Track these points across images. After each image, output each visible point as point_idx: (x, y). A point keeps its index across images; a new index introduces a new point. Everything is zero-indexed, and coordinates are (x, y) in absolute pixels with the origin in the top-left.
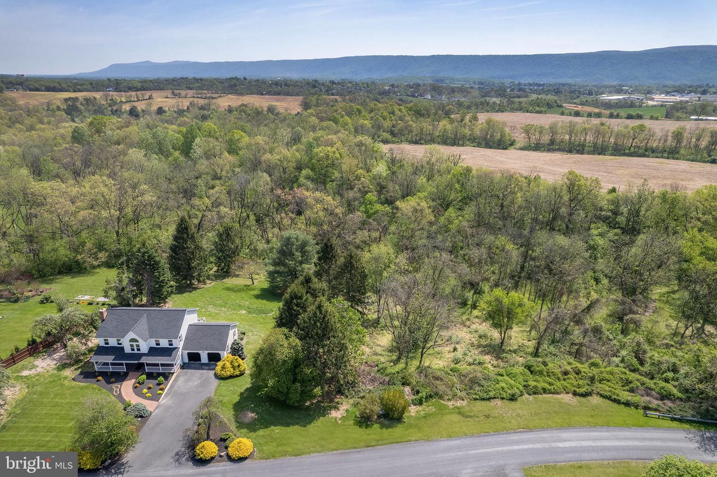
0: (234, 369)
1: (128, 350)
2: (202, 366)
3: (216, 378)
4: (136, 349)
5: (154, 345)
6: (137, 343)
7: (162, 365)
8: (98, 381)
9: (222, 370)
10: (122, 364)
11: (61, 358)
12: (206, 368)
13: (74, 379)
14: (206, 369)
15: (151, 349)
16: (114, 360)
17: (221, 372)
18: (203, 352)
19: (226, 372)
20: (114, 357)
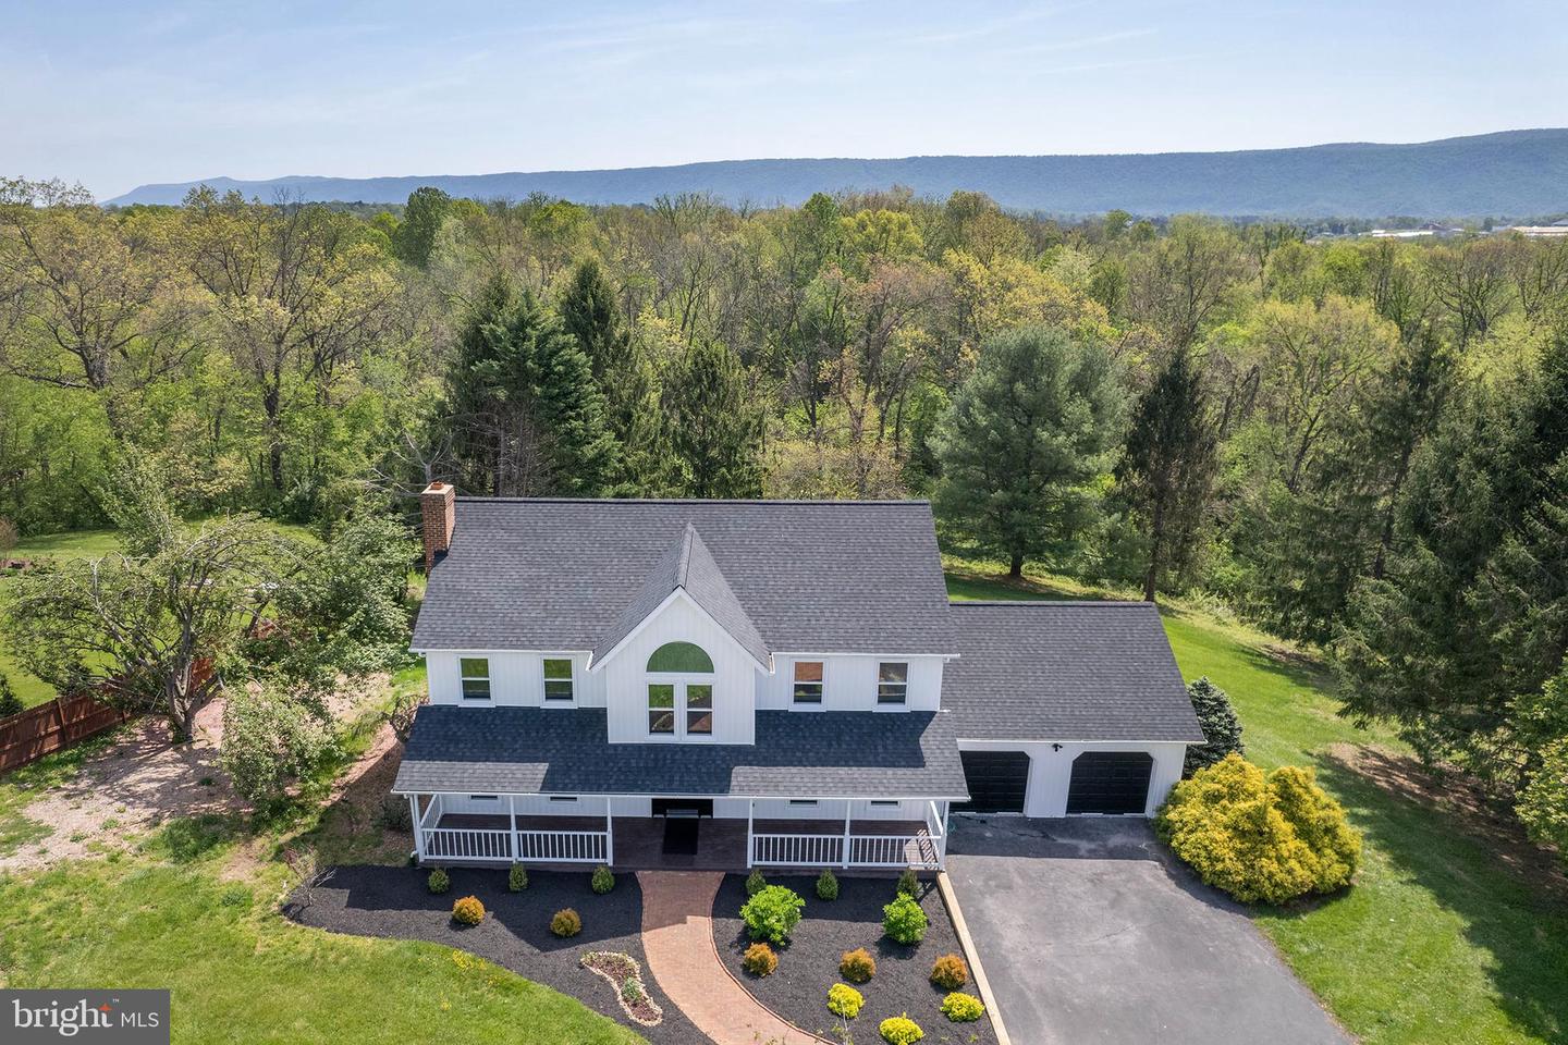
1: (628, 727)
2: (1046, 838)
4: (680, 721)
6: (699, 679)
7: (862, 827)
8: (462, 923)
10: (599, 823)
11: (170, 790)
13: (293, 911)
15: (767, 720)
16: (549, 784)
17: (1252, 866)
18: (1056, 746)
19: (1280, 860)
20: (543, 767)
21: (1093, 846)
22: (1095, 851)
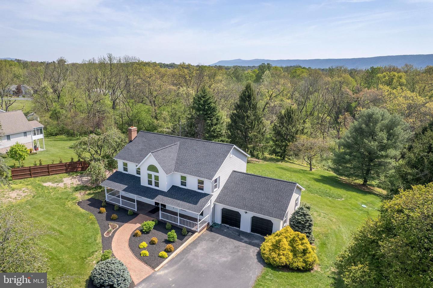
0: (295, 255)
1: (144, 182)
2: (240, 236)
3: (259, 261)
4: (153, 183)
5: (179, 184)
6: (156, 174)
7: (182, 216)
8: (100, 212)
9: (273, 250)
10: (133, 201)
11: (87, 181)
12: (246, 240)
13: (79, 203)
14: (246, 242)
15: (174, 188)
16: (124, 190)
17: (270, 254)
18: (246, 212)
19: (279, 255)
20: (126, 186)
21: (248, 240)
22: (247, 241)
